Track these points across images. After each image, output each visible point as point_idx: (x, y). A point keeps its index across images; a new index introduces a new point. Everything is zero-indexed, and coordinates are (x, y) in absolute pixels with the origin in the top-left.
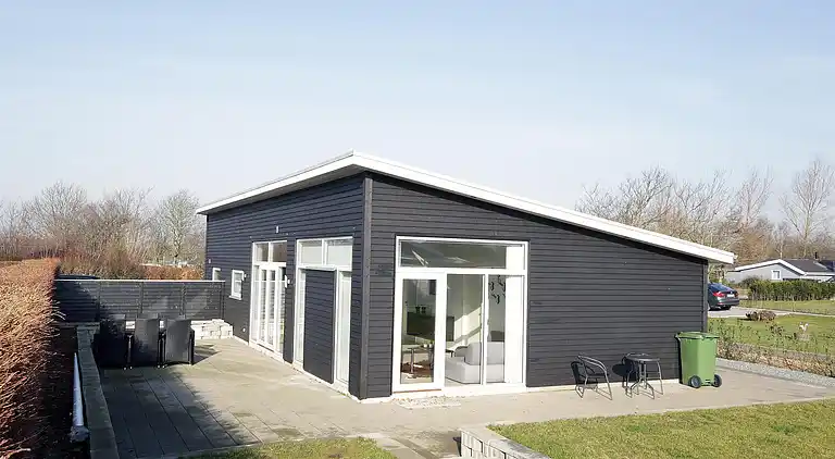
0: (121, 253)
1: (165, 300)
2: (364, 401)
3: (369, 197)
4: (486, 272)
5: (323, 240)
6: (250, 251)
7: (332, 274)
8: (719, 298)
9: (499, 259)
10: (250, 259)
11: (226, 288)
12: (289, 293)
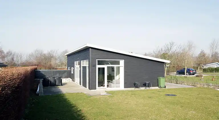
0: (51, 65)
1: (58, 74)
2: (91, 90)
3: (90, 52)
4: (115, 66)
5: (85, 60)
6: (74, 63)
7: (86, 67)
8: (191, 72)
9: (118, 63)
10: (74, 65)
11: (71, 71)
12: (80, 70)
